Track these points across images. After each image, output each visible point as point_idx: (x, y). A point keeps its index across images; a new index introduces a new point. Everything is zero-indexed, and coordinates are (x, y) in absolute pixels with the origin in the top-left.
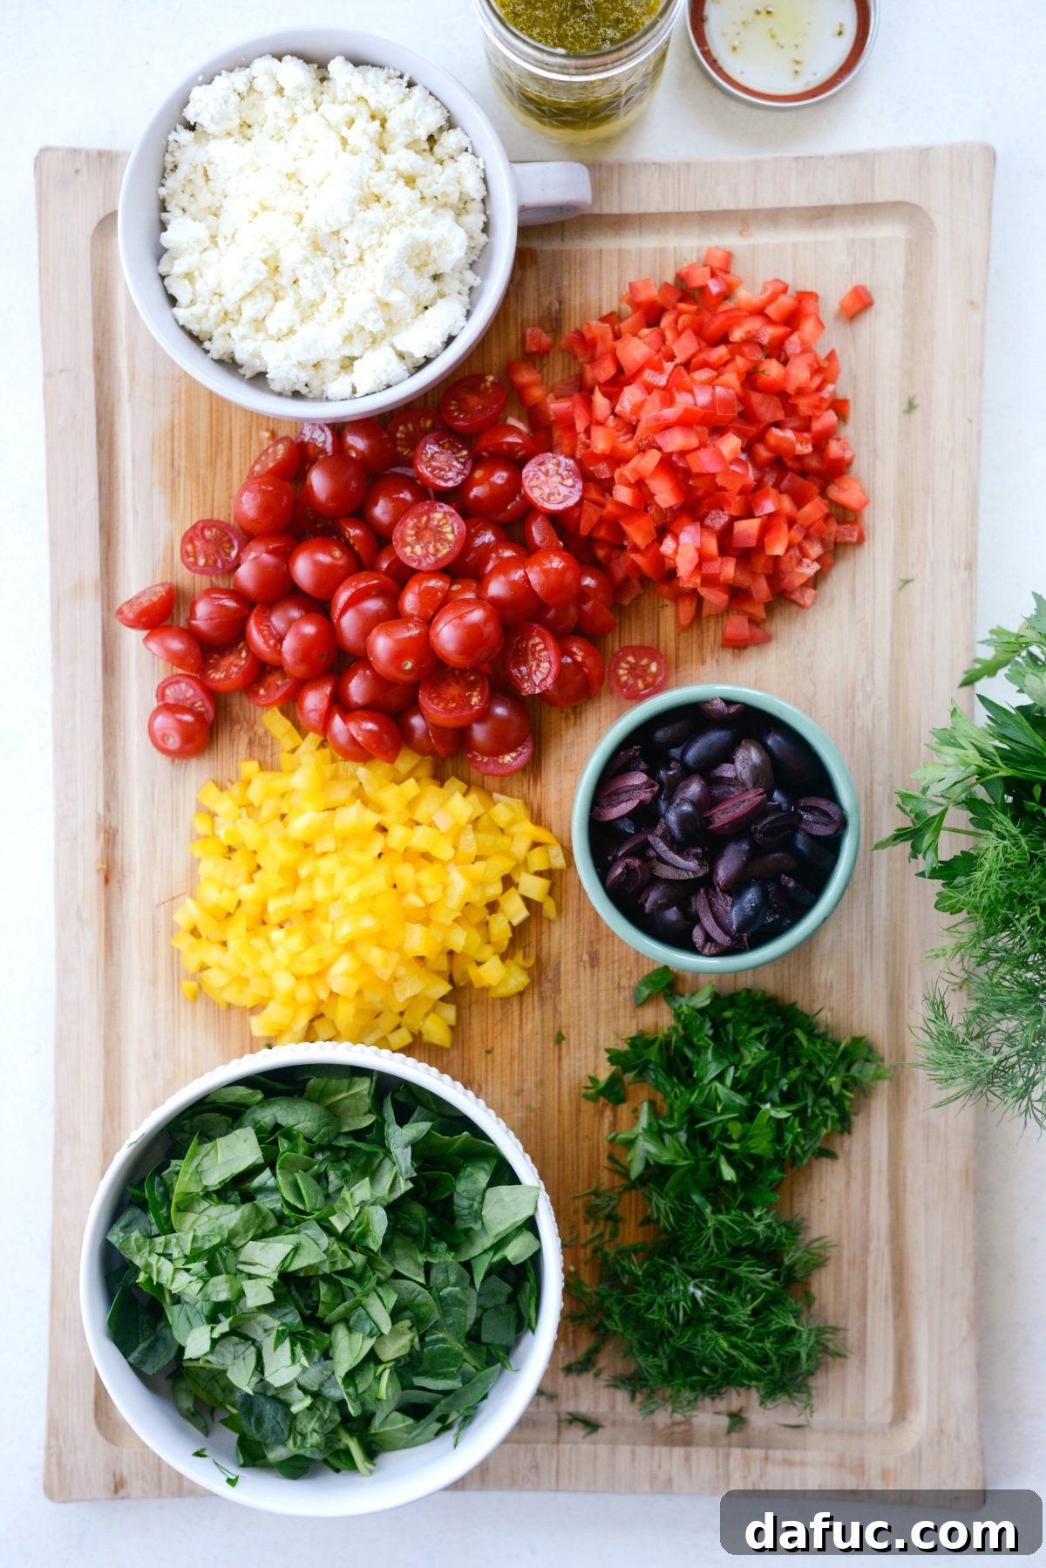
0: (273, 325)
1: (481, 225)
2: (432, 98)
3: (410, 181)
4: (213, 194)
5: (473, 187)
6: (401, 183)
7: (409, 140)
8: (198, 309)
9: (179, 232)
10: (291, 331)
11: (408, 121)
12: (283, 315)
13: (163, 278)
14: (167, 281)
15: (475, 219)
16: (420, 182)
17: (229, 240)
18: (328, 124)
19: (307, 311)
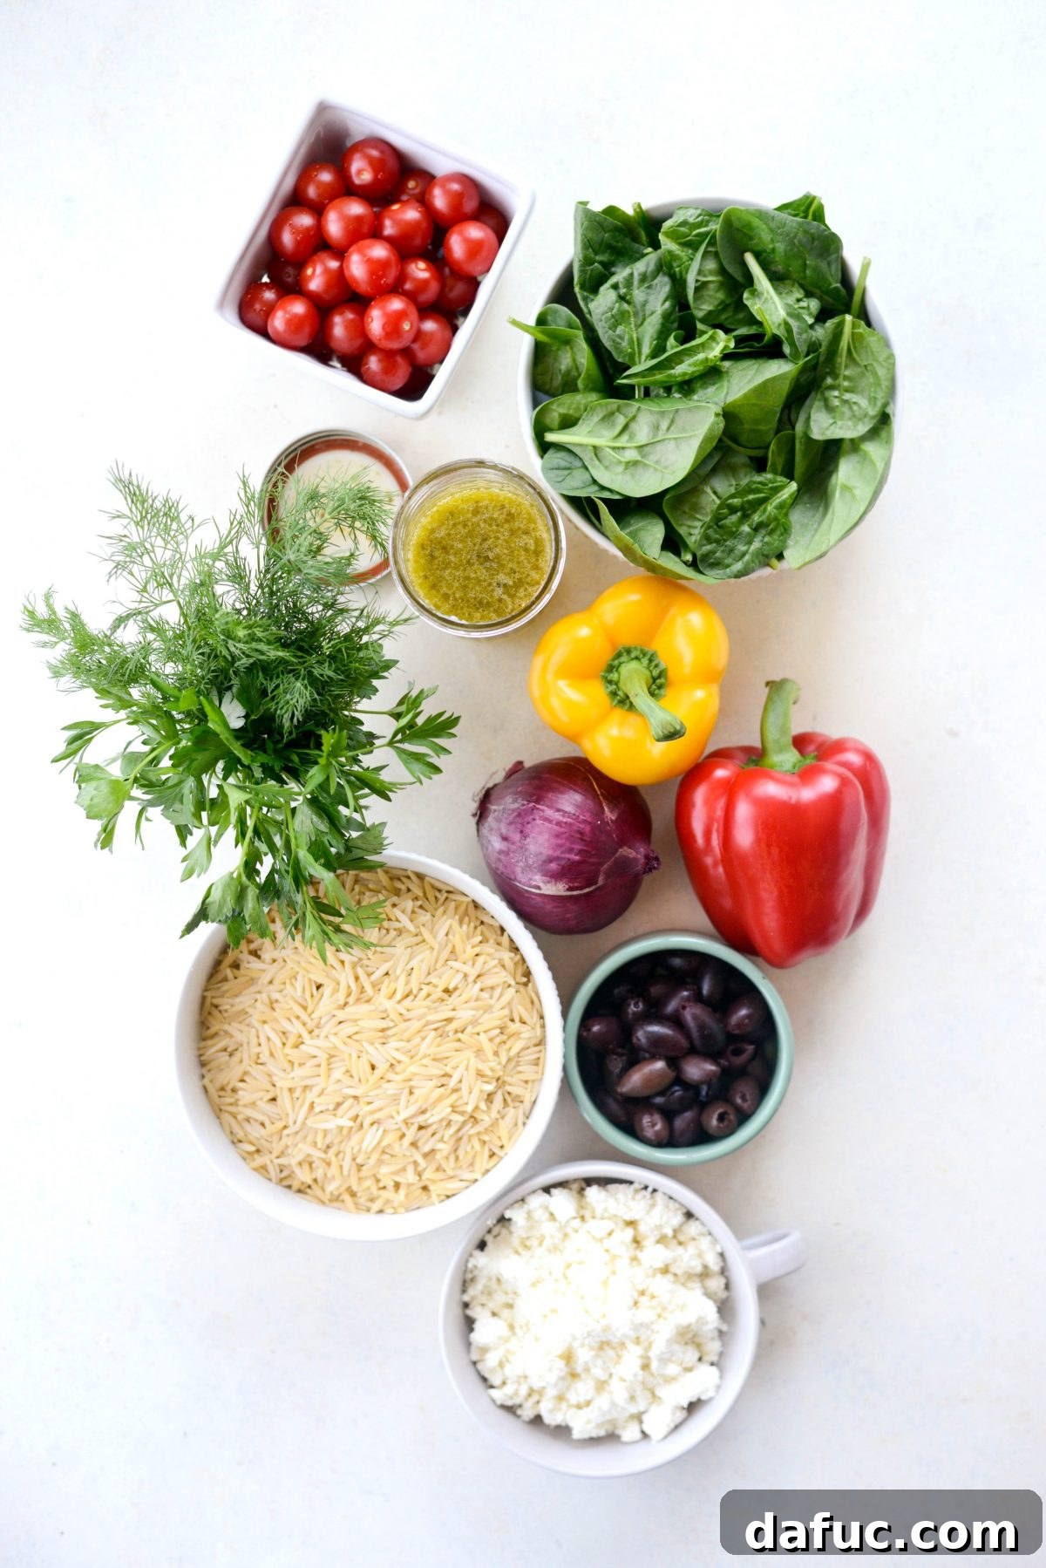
0: (573, 1398)
1: (723, 1286)
2: (672, 1201)
3: (665, 1270)
4: (506, 1293)
5: (714, 1263)
6: (659, 1276)
7: (658, 1237)
8: (509, 1389)
9: (486, 1332)
10: (588, 1403)
11: (656, 1226)
12: (582, 1390)
13: (475, 1363)
14: (479, 1366)
15: (716, 1284)
16: (673, 1269)
17: (525, 1329)
18: (594, 1237)
19: (601, 1386)
